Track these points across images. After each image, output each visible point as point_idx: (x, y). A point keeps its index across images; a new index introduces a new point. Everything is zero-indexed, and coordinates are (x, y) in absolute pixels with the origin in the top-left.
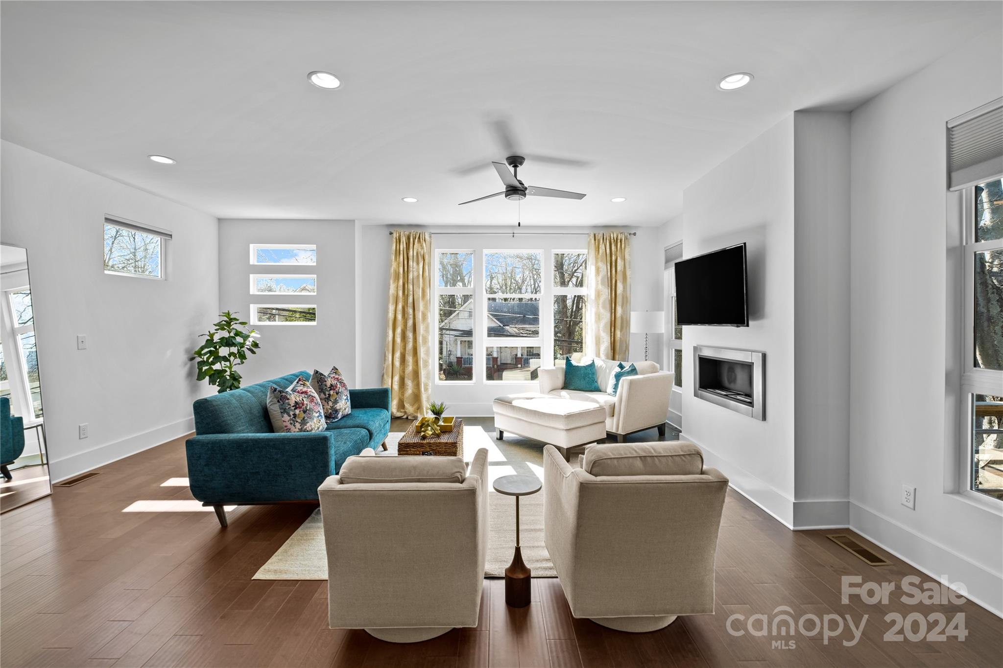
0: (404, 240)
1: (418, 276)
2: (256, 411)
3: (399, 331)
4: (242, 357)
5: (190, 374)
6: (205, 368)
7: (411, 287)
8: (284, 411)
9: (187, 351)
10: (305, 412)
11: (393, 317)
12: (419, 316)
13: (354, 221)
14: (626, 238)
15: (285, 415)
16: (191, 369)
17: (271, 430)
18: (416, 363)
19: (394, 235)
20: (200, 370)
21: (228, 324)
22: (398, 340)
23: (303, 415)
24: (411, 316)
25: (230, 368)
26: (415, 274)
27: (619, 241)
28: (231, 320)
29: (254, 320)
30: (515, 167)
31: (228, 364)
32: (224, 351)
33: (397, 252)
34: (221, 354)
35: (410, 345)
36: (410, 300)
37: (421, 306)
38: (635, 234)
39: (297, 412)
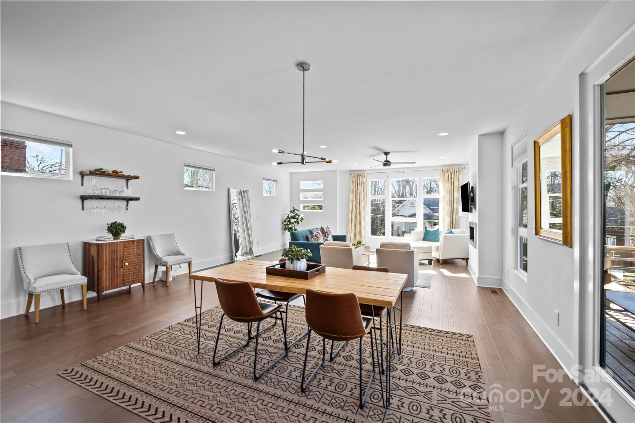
0: (356, 177)
1: (361, 191)
2: (305, 236)
3: (354, 214)
4: (298, 223)
5: (282, 228)
6: (286, 226)
7: (359, 196)
8: (312, 237)
9: (282, 220)
10: (318, 238)
11: (351, 208)
12: (362, 208)
13: (336, 170)
14: (459, 170)
16: (283, 226)
17: (308, 241)
18: (360, 227)
19: (352, 175)
20: (285, 227)
21: (294, 211)
22: (354, 218)
23: (317, 239)
24: (359, 208)
25: (294, 227)
26: (360, 190)
27: (455, 172)
28: (295, 209)
29: (301, 210)
30: (387, 155)
31: (293, 225)
32: (292, 221)
33: (353, 182)
34: (291, 222)
35: (358, 220)
36: (358, 201)
37: (362, 204)
38: (465, 168)
39: (316, 237)
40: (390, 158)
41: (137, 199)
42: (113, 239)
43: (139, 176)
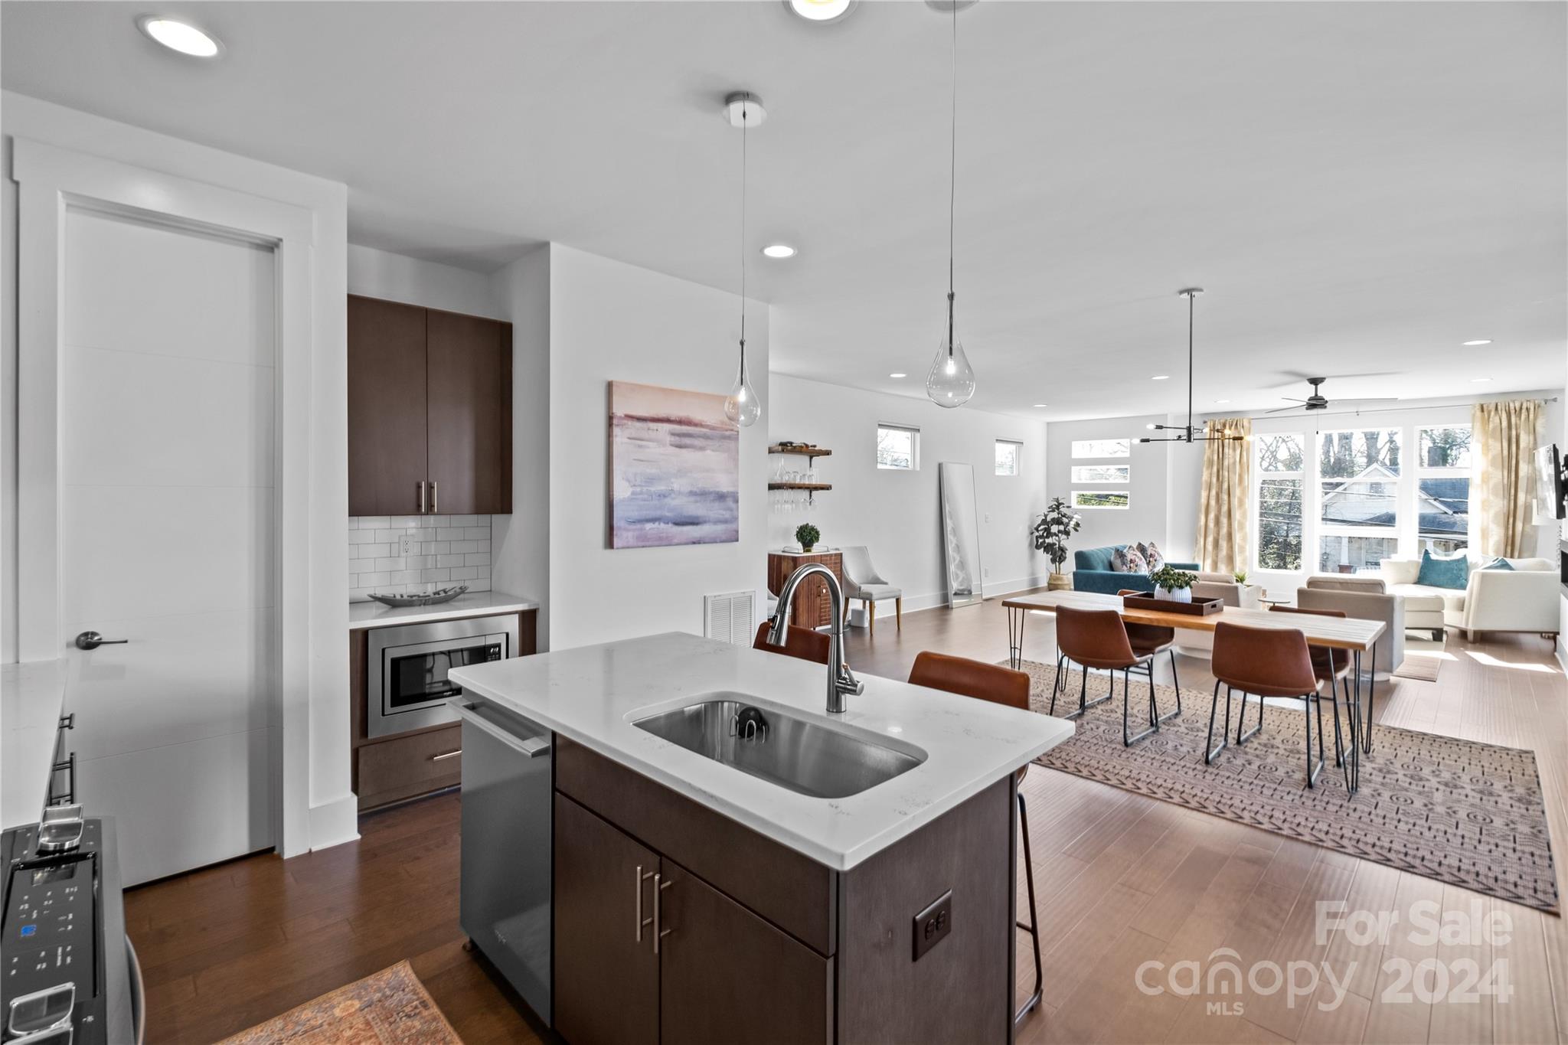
1: (1234, 463)
2: (1106, 562)
3: (1212, 516)
4: (1067, 533)
5: (1031, 544)
6: (1040, 541)
7: (1226, 474)
8: (1124, 564)
9: (1030, 527)
10: (1135, 564)
11: (1206, 502)
12: (1235, 502)
13: (1166, 415)
15: (1124, 566)
16: (1032, 540)
17: (1114, 571)
18: (1231, 548)
19: (1210, 424)
20: (1037, 541)
21: (1058, 507)
22: (1211, 525)
23: (1135, 568)
24: (1226, 502)
25: (1059, 542)
26: (1231, 461)
28: (1060, 504)
29: (1074, 505)
30: (1316, 385)
31: (1057, 538)
32: (1054, 529)
34: (1052, 531)
35: (1224, 531)
36: (1225, 486)
37: (1237, 492)
38: (1554, 400)
39: (1132, 565)
40: (1323, 391)
41: (828, 488)
42: (802, 551)
43: (831, 451)
